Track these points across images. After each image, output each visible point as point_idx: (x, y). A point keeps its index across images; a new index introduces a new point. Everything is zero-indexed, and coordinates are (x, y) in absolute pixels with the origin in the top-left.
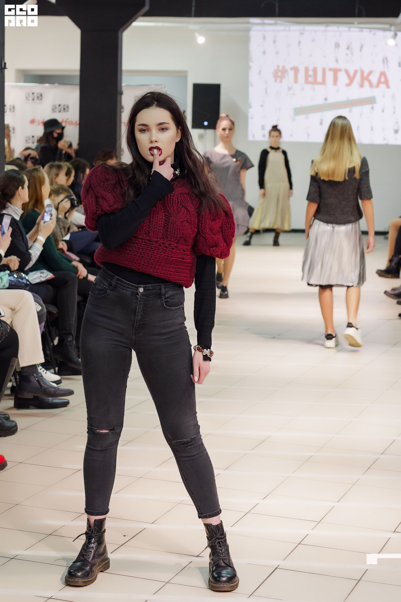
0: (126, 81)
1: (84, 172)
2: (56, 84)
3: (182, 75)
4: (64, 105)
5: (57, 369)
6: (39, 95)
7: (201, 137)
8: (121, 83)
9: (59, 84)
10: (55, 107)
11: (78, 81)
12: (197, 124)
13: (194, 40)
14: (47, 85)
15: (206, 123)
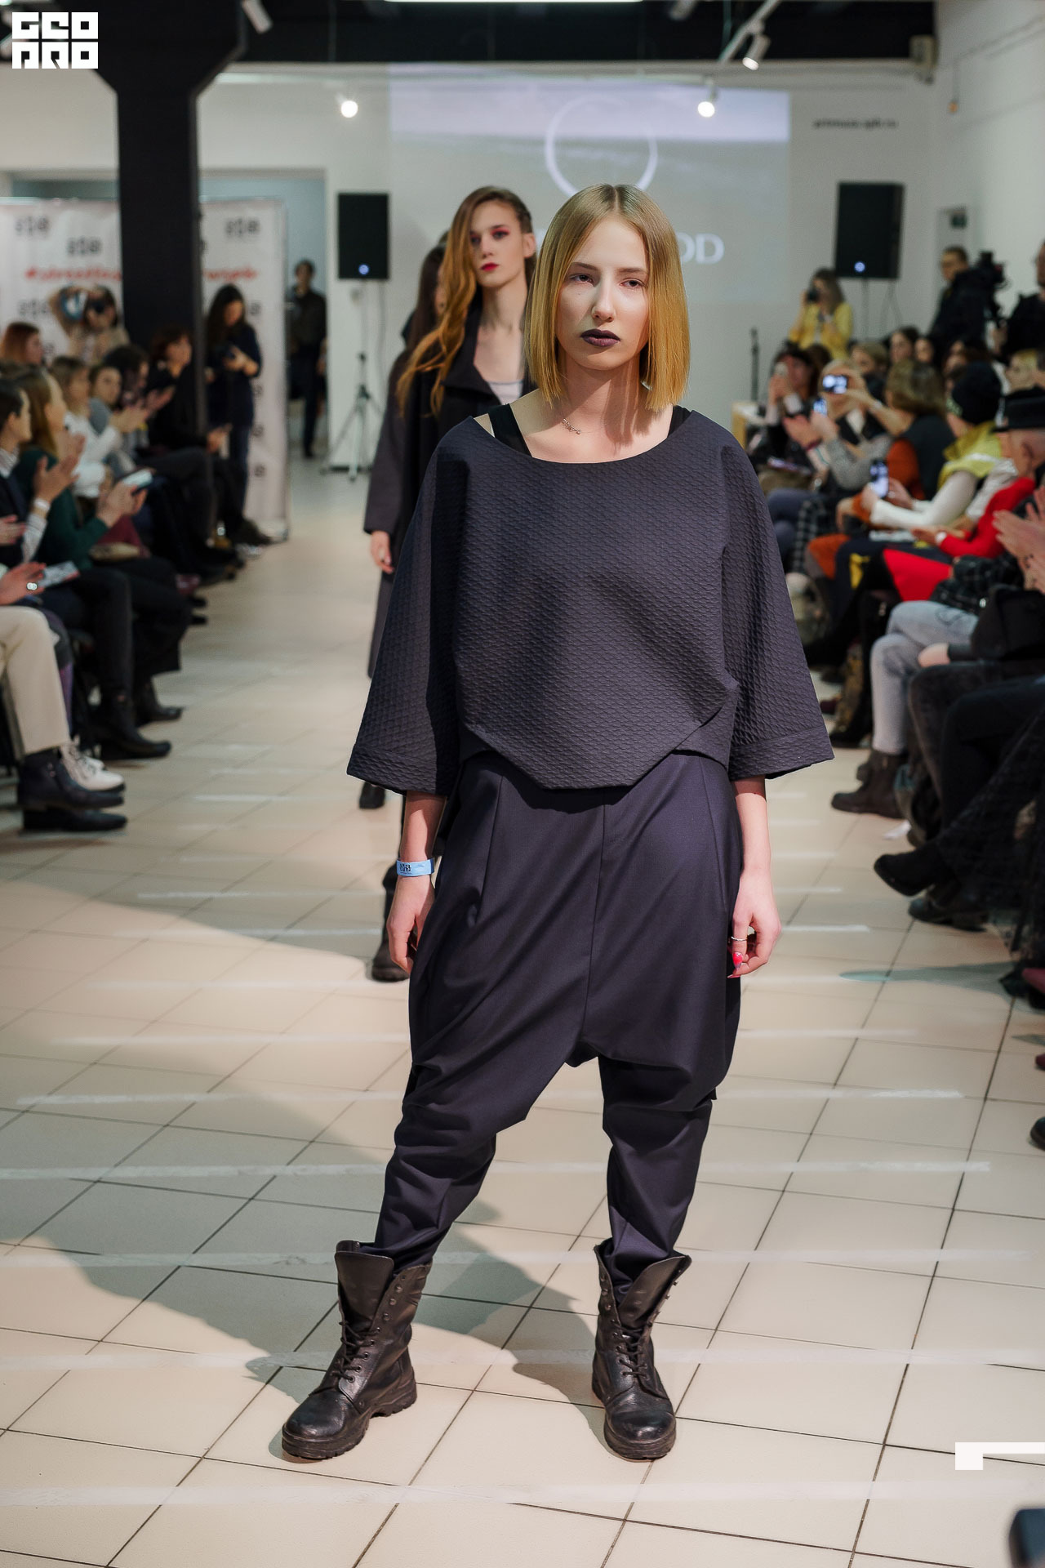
0: (207, 192)
1: (136, 369)
2: (73, 200)
3: (315, 178)
4: (91, 241)
5: (97, 750)
6: (43, 222)
7: (356, 296)
8: (197, 195)
9: (80, 199)
10: (74, 244)
12: (347, 271)
13: (336, 109)
14: (57, 202)
15: (364, 269)
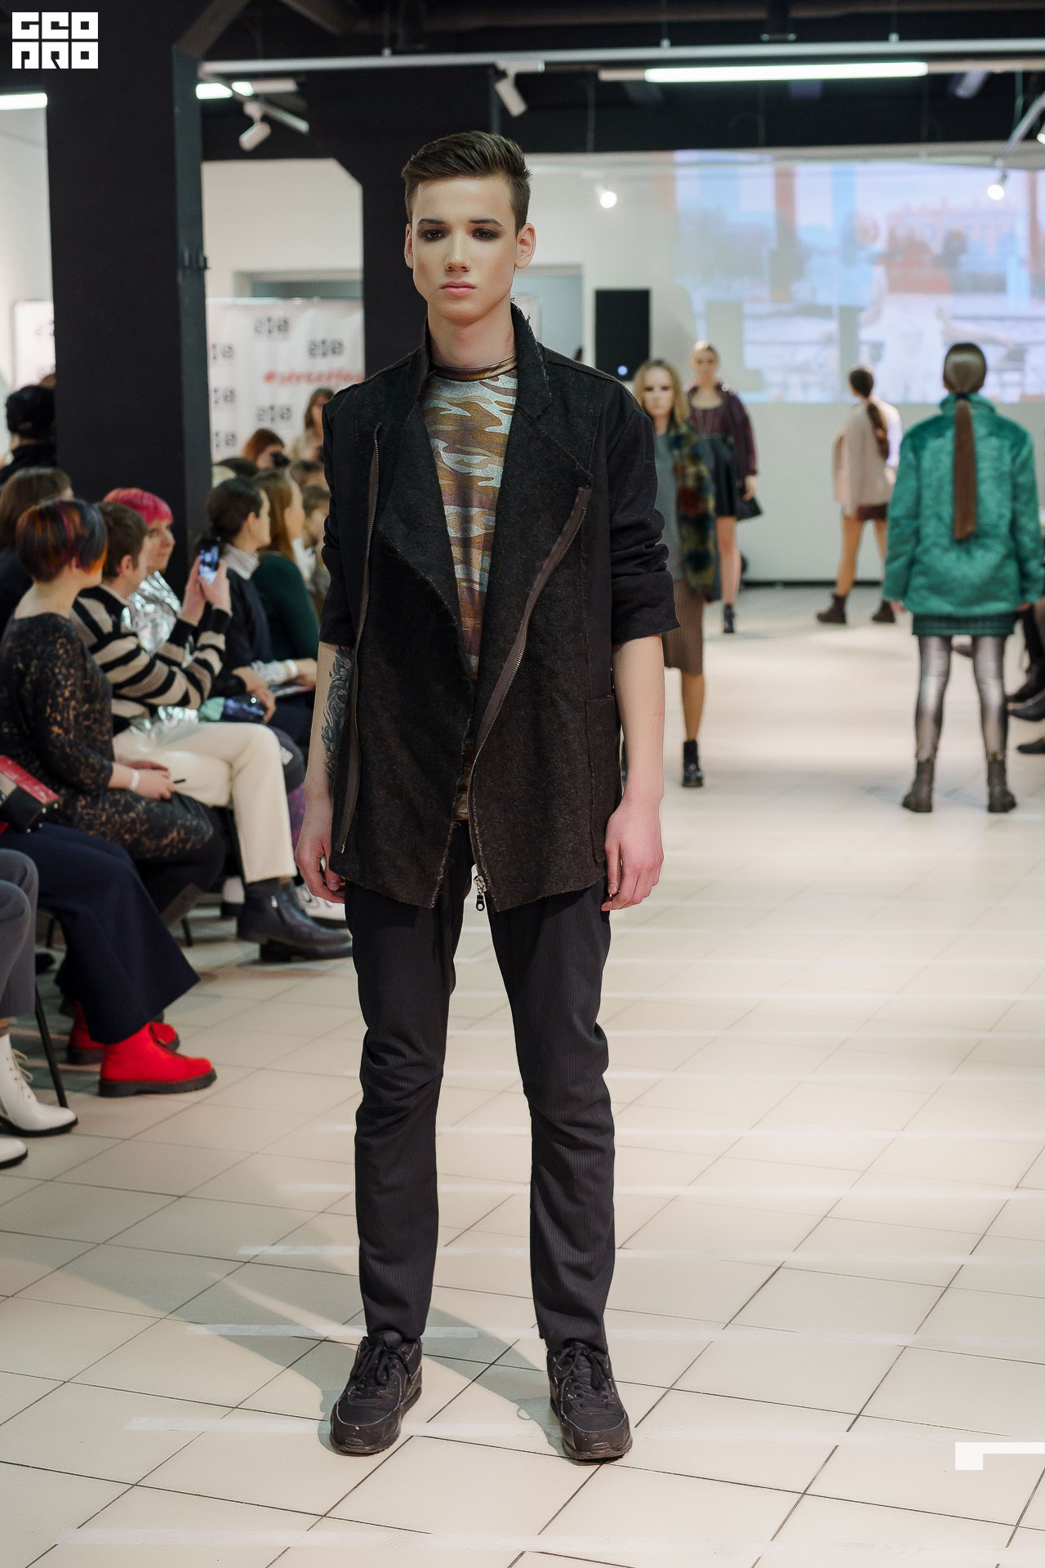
2: (316, 300)
3: (571, 274)
4: (333, 343)
6: (283, 323)
9: (321, 297)
10: (315, 345)
11: (358, 291)
13: (595, 199)
14: (298, 301)
15: (623, 371)
